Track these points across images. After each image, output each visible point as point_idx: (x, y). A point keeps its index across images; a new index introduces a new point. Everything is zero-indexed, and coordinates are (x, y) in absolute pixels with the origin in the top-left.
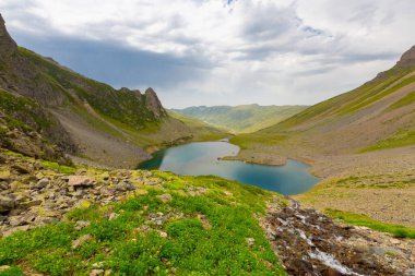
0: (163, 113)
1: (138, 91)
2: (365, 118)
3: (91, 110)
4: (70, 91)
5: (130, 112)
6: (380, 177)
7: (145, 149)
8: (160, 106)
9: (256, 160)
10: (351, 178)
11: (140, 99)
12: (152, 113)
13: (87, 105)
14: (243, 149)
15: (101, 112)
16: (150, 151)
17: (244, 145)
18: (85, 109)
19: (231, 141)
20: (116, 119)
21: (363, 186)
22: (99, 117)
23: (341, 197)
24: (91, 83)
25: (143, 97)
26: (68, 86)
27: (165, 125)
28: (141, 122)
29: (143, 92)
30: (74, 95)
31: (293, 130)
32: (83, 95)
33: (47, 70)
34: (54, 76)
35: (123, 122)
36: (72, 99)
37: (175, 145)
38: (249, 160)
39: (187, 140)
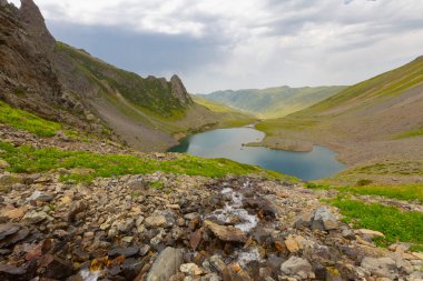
0: (188, 99)
1: (164, 79)
2: (410, 100)
3: (122, 99)
4: (102, 82)
5: (157, 100)
7: (172, 135)
8: (185, 93)
9: (280, 147)
10: (376, 165)
11: (165, 87)
12: (178, 100)
13: (119, 95)
14: (268, 135)
15: (131, 101)
16: (177, 137)
17: (269, 131)
18: (117, 99)
19: (257, 128)
20: (145, 107)
22: (129, 105)
24: (120, 72)
25: (169, 84)
26: (101, 77)
27: (190, 112)
28: (167, 110)
29: (168, 80)
30: (107, 86)
31: (325, 113)
32: (115, 85)
33: (82, 62)
34: (88, 68)
35: (151, 110)
36: (105, 90)
37: (200, 131)
38: (274, 146)
39: (212, 126)
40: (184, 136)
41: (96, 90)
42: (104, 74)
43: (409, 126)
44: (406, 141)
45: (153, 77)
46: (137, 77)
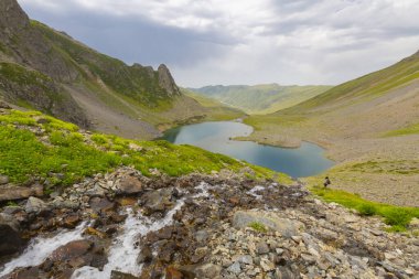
0: (176, 91)
1: (151, 68)
2: (396, 99)
3: (104, 86)
4: (83, 66)
5: (143, 90)
6: (401, 162)
7: (156, 126)
8: (173, 84)
9: (269, 141)
10: (369, 163)
11: (152, 76)
12: (164, 90)
13: (100, 81)
14: (256, 129)
15: (114, 88)
16: (162, 129)
17: (257, 126)
18: (98, 86)
19: (245, 122)
20: (129, 96)
21: (381, 171)
22: (111, 93)
23: (354, 181)
24: (103, 58)
25: (156, 73)
26: (81, 61)
27: (178, 104)
28: (153, 100)
29: (156, 69)
30: (87, 71)
31: (313, 111)
32: (96, 71)
33: (60, 44)
34: (67, 50)
35: (135, 99)
36: (85, 75)
37: (187, 123)
38: (262, 141)
39: (199, 119)
40: (169, 127)
41: (74, 75)
42: (85, 58)
43: (396, 125)
44: (395, 139)
45: (139, 65)
46: (122, 64)
